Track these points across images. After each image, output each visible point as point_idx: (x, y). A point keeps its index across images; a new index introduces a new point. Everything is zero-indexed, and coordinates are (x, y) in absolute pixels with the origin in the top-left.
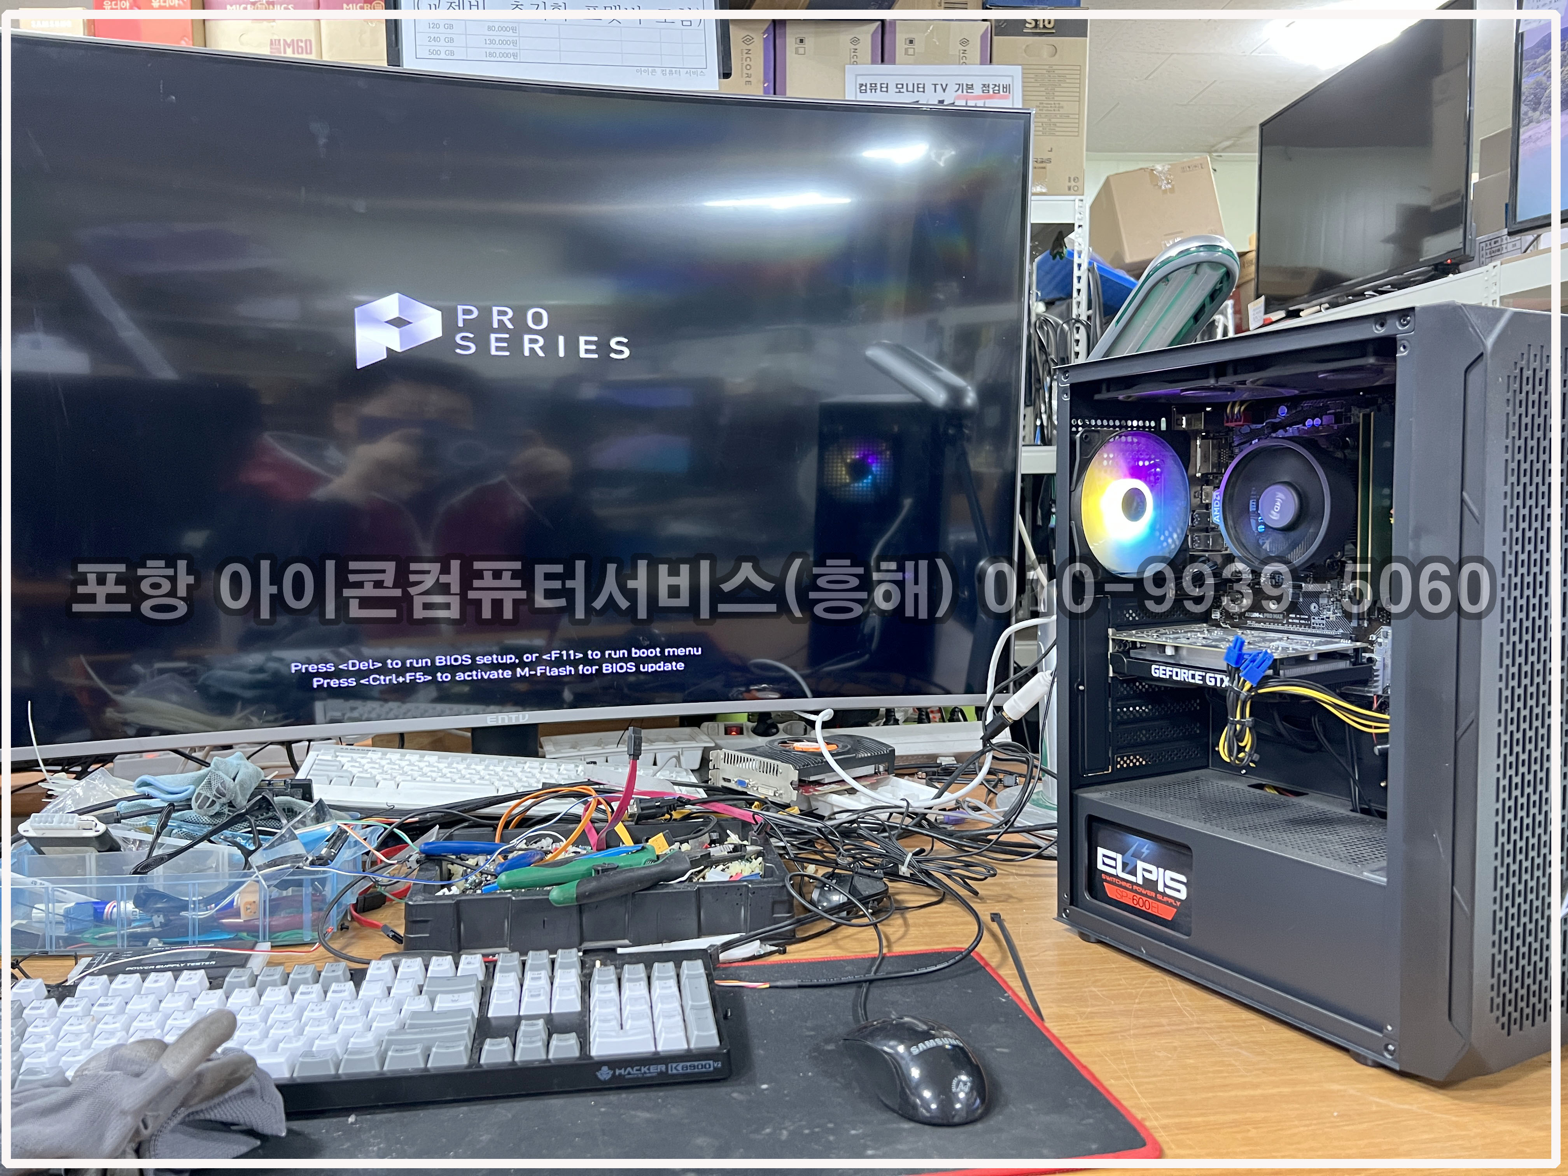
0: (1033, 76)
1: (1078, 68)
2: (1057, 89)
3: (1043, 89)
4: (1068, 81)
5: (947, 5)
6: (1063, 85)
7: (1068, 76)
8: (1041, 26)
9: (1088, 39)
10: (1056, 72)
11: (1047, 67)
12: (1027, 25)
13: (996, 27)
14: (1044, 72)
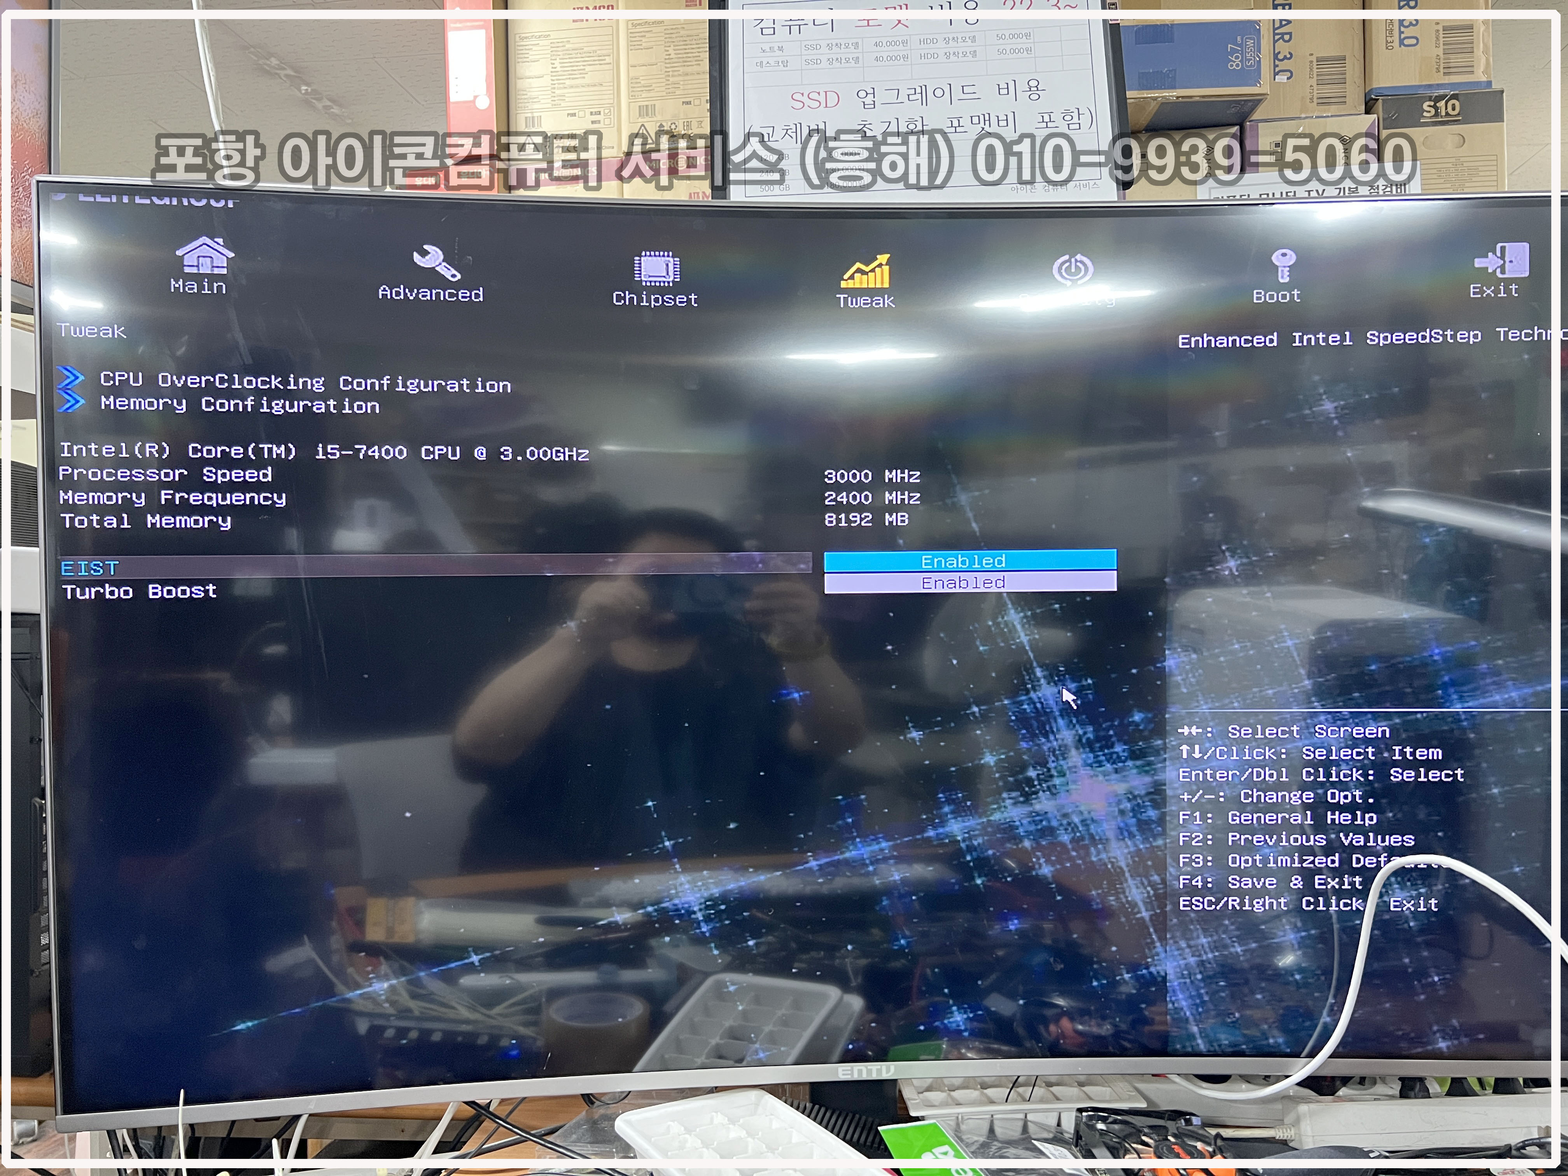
0: (1435, 171)
1: (1494, 158)
2: (1467, 185)
3: (1449, 185)
4: (1481, 174)
5: (1320, 101)
6: (1474, 179)
7: (1480, 169)
8: (1443, 113)
9: (1505, 123)
10: (1465, 164)
11: (1453, 160)
12: (1425, 114)
13: (1384, 120)
14: (1450, 165)
